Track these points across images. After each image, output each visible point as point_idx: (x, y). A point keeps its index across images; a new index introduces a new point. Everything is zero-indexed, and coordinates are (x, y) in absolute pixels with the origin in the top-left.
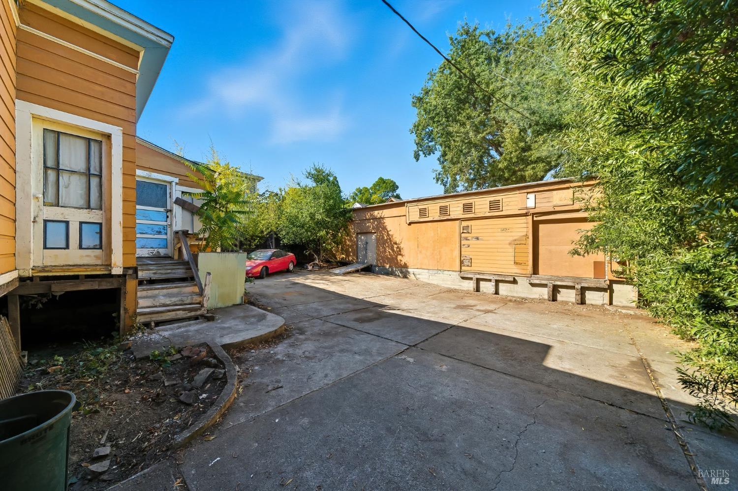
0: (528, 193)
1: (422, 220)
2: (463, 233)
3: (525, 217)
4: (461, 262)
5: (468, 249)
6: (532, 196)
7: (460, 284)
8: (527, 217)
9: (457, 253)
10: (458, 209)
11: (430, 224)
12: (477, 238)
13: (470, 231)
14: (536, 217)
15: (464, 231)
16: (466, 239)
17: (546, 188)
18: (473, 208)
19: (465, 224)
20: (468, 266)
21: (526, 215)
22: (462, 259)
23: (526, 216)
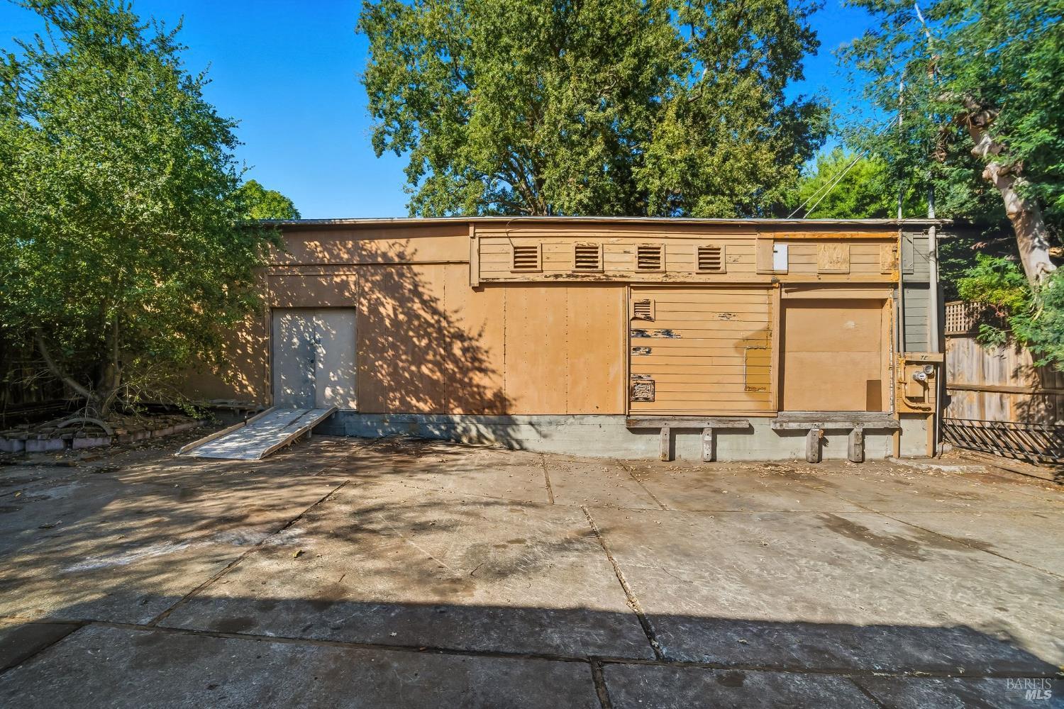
0: (776, 240)
1: (520, 278)
2: (635, 318)
3: (764, 292)
4: (631, 392)
5: (647, 358)
6: (782, 248)
7: (625, 445)
8: (771, 292)
9: (618, 368)
10: (627, 258)
11: (543, 290)
12: (668, 333)
13: (652, 315)
14: (786, 292)
15: (639, 315)
16: (641, 333)
17: (808, 235)
18: (662, 260)
19: (639, 296)
20: (647, 399)
21: (767, 287)
22: (632, 383)
23: (768, 289)
